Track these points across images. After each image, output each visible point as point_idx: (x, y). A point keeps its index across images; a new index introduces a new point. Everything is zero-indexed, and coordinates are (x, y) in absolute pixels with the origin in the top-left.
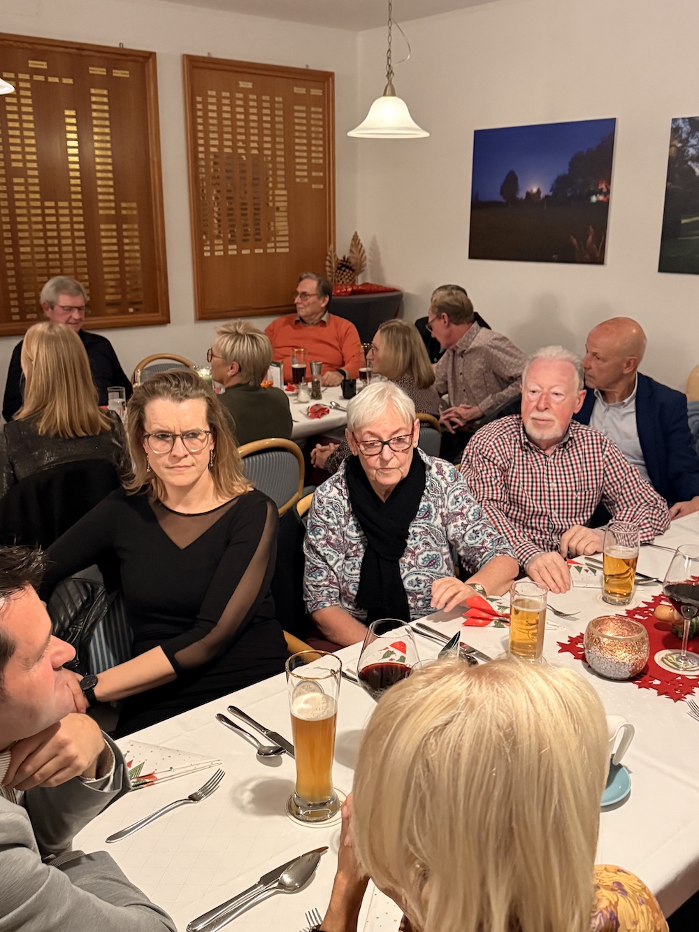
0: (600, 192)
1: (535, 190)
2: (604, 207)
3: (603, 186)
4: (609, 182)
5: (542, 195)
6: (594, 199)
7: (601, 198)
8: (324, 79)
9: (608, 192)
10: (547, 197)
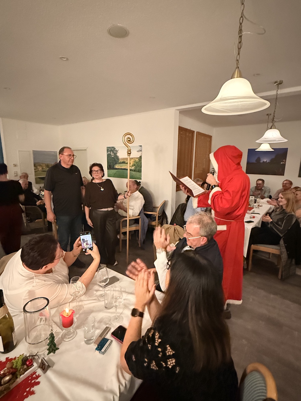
0: (284, 162)
1: (265, 161)
2: (285, 165)
3: (284, 161)
4: (286, 160)
5: (267, 162)
6: (282, 163)
7: (284, 163)
8: (210, 137)
9: (285, 162)
10: (268, 162)
